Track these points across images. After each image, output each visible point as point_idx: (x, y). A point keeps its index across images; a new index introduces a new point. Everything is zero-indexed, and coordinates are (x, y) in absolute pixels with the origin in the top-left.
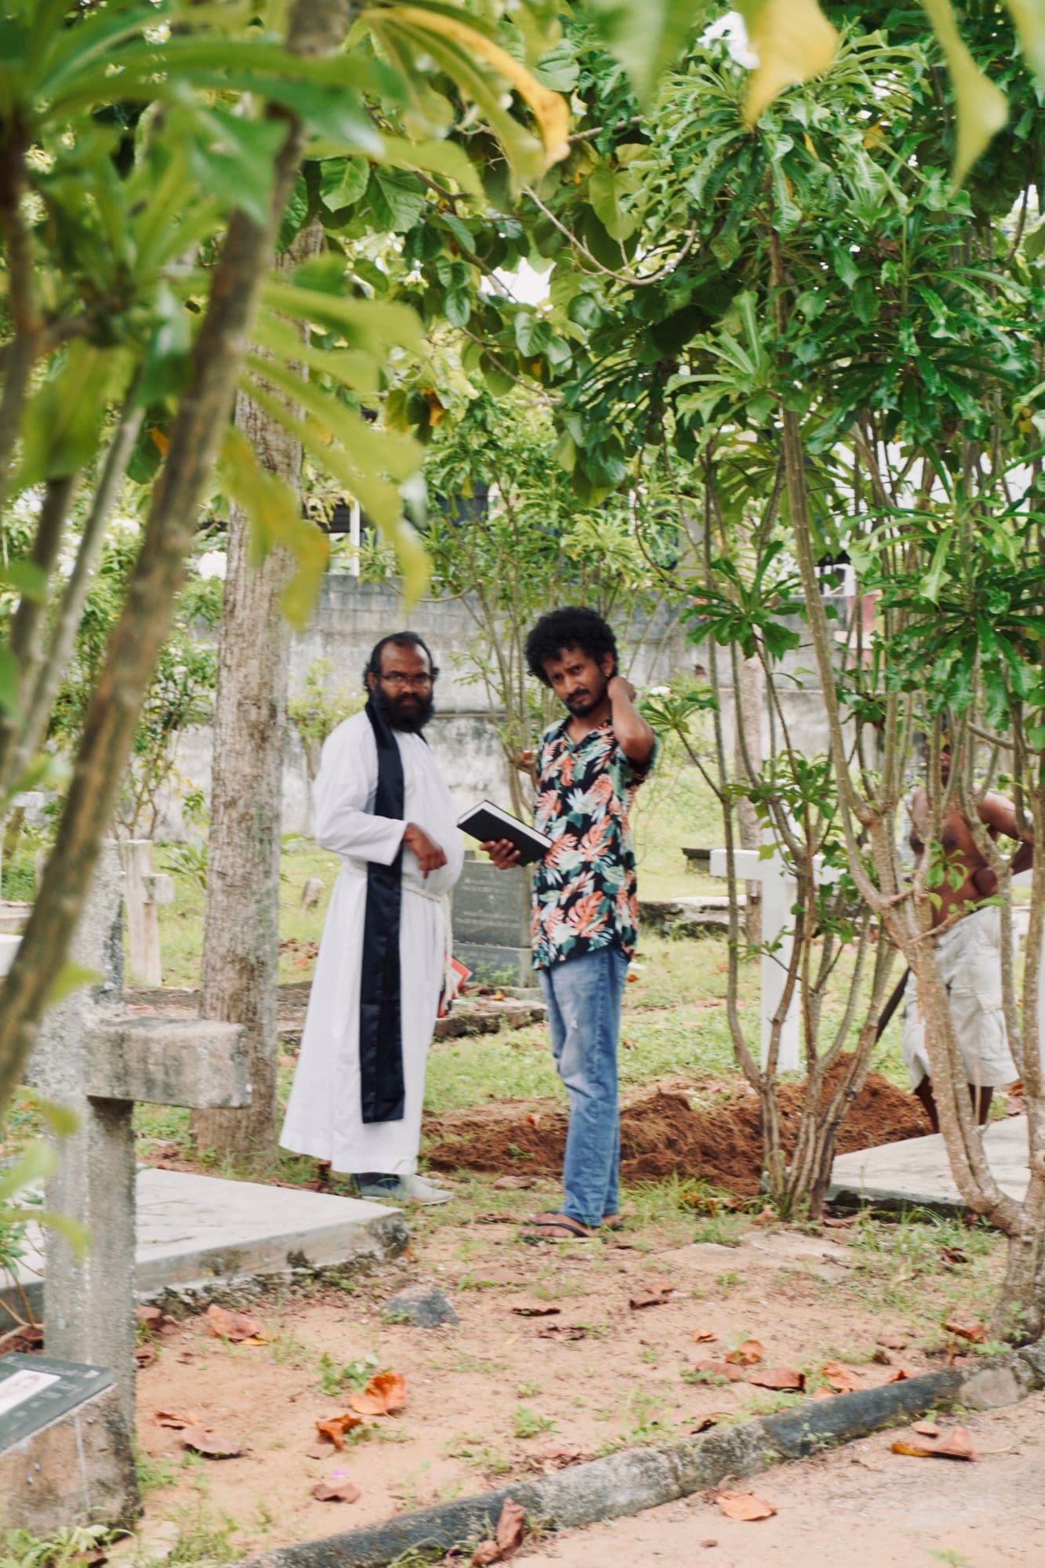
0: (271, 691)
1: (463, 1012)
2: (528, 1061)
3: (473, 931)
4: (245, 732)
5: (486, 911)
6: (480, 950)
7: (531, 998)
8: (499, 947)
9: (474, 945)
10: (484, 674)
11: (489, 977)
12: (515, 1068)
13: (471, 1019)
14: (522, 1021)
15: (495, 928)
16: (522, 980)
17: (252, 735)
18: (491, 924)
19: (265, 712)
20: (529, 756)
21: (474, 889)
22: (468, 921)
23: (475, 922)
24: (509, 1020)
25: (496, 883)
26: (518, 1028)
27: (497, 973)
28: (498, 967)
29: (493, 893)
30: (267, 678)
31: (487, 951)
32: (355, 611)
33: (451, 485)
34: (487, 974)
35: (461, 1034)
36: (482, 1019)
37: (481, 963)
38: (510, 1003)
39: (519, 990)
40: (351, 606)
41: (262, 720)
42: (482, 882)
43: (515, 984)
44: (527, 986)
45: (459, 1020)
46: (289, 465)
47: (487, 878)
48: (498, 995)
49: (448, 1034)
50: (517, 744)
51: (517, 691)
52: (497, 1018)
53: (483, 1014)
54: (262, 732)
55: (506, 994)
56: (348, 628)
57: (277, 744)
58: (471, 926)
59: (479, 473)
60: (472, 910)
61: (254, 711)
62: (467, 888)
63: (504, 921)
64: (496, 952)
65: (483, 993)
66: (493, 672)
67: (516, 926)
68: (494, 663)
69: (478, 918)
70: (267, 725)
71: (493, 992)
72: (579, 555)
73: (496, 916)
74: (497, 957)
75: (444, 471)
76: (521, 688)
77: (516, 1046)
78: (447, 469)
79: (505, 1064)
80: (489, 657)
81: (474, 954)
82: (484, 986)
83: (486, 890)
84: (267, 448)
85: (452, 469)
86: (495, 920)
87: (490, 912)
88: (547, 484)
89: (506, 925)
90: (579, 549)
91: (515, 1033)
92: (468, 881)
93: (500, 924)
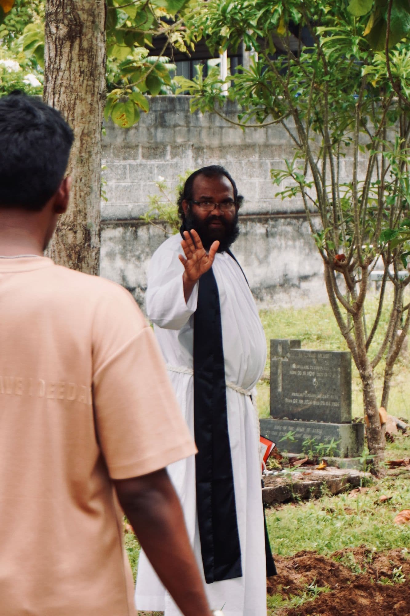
0: (85, 218)
1: (288, 481)
2: (339, 524)
3: (300, 409)
4: (63, 254)
5: (309, 392)
6: (306, 426)
7: (350, 466)
8: (322, 423)
9: (301, 421)
10: (302, 188)
11: (314, 450)
12: (328, 531)
13: (296, 487)
14: (341, 486)
15: (318, 407)
16: (342, 452)
17: (69, 256)
18: (315, 403)
19: (80, 235)
20: (342, 257)
21: (300, 373)
22: (295, 401)
23: (301, 402)
24: (330, 487)
25: (318, 368)
26: (336, 494)
27: (321, 446)
28: (321, 441)
29: (316, 376)
30: (81, 207)
31: (313, 427)
32: (221, 127)
33: (267, 25)
34: (311, 447)
35: (286, 502)
36: (306, 486)
37: (307, 437)
38: (332, 472)
39: (339, 460)
40: (217, 124)
41: (78, 242)
42: (307, 367)
43: (337, 455)
44: (346, 456)
45: (285, 488)
46: (93, 22)
47: (311, 363)
48: (321, 465)
49: (276, 500)
50: (331, 248)
51: (331, 201)
52: (319, 485)
53: (307, 482)
54: (79, 253)
55: (328, 464)
56: (216, 142)
57: (92, 263)
58: (297, 405)
59: (290, 14)
60: (298, 391)
61: (70, 235)
62: (294, 373)
63: (325, 400)
64: (320, 427)
65: (308, 463)
66: (309, 186)
67: (336, 404)
68: (310, 178)
69: (304, 398)
70: (82, 247)
71: (318, 463)
72: (378, 83)
73: (319, 396)
74: (320, 432)
75: (260, 14)
76: (334, 198)
77: (332, 511)
78: (262, 12)
79: (319, 527)
80: (305, 173)
81: (302, 430)
82: (310, 456)
83: (310, 374)
84: (74, 8)
85: (267, 11)
86: (318, 400)
87: (314, 392)
88: (349, 23)
89: (328, 404)
90: (377, 77)
91: (334, 499)
92: (294, 366)
93: (323, 403)
